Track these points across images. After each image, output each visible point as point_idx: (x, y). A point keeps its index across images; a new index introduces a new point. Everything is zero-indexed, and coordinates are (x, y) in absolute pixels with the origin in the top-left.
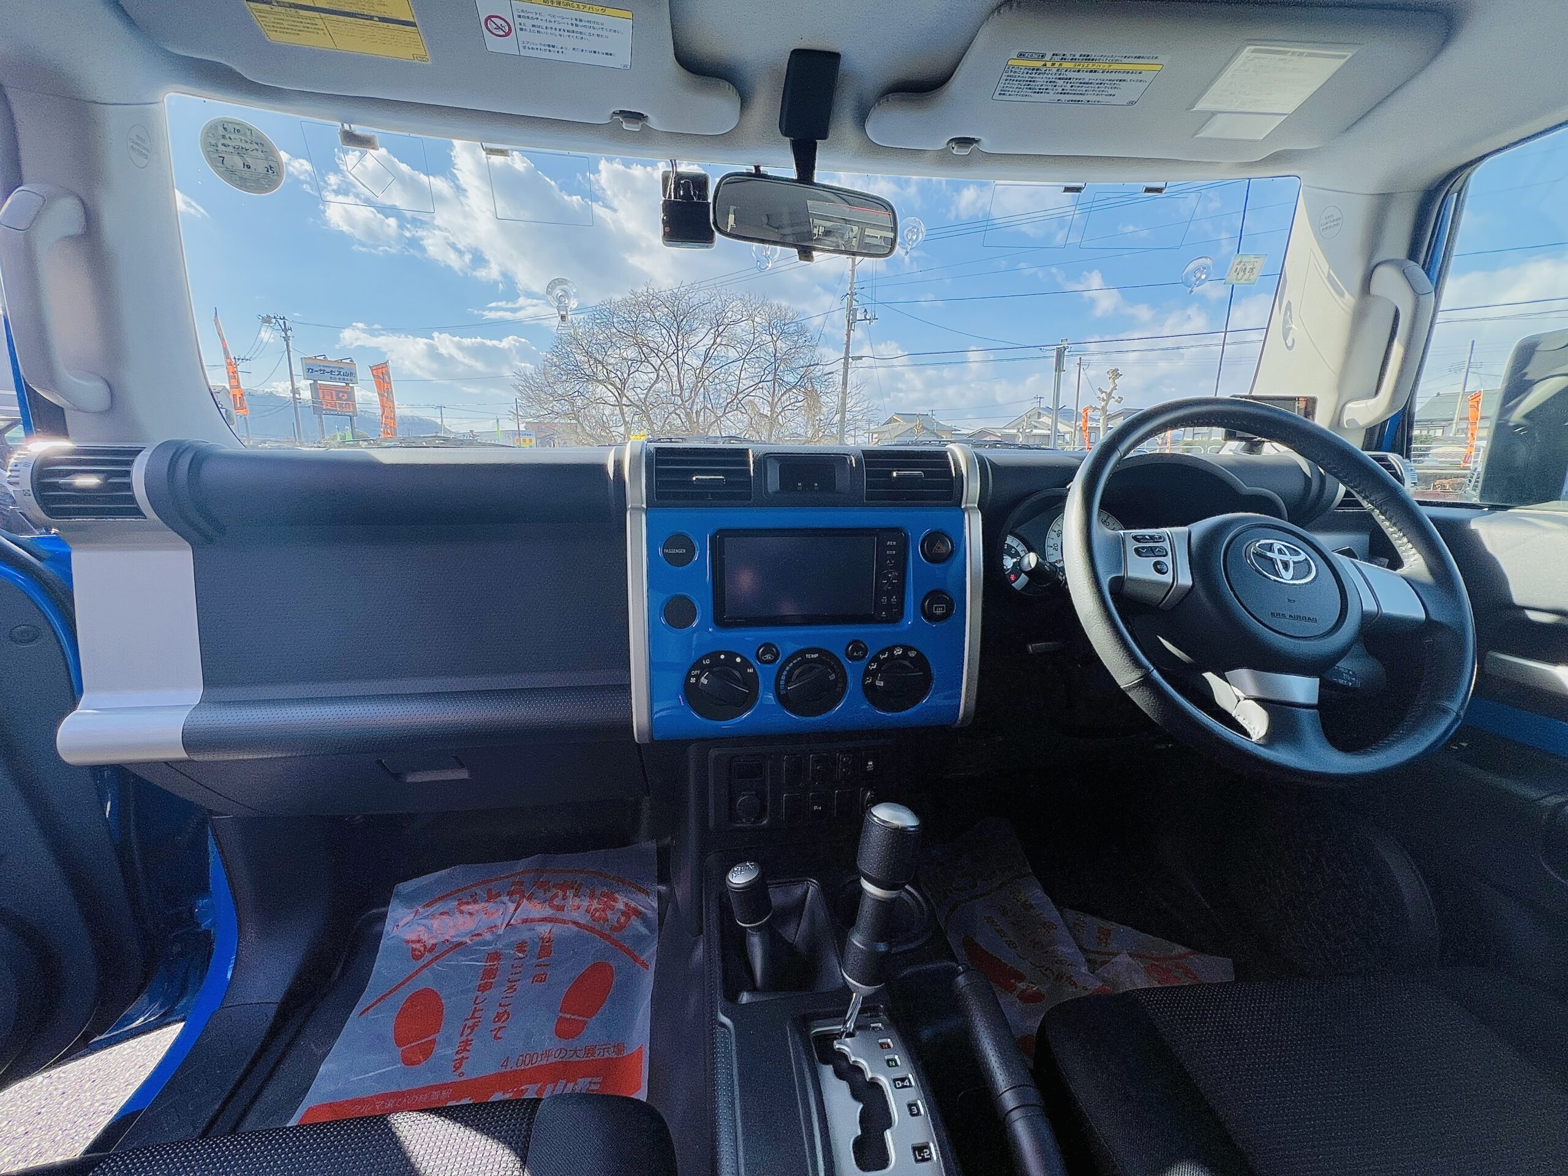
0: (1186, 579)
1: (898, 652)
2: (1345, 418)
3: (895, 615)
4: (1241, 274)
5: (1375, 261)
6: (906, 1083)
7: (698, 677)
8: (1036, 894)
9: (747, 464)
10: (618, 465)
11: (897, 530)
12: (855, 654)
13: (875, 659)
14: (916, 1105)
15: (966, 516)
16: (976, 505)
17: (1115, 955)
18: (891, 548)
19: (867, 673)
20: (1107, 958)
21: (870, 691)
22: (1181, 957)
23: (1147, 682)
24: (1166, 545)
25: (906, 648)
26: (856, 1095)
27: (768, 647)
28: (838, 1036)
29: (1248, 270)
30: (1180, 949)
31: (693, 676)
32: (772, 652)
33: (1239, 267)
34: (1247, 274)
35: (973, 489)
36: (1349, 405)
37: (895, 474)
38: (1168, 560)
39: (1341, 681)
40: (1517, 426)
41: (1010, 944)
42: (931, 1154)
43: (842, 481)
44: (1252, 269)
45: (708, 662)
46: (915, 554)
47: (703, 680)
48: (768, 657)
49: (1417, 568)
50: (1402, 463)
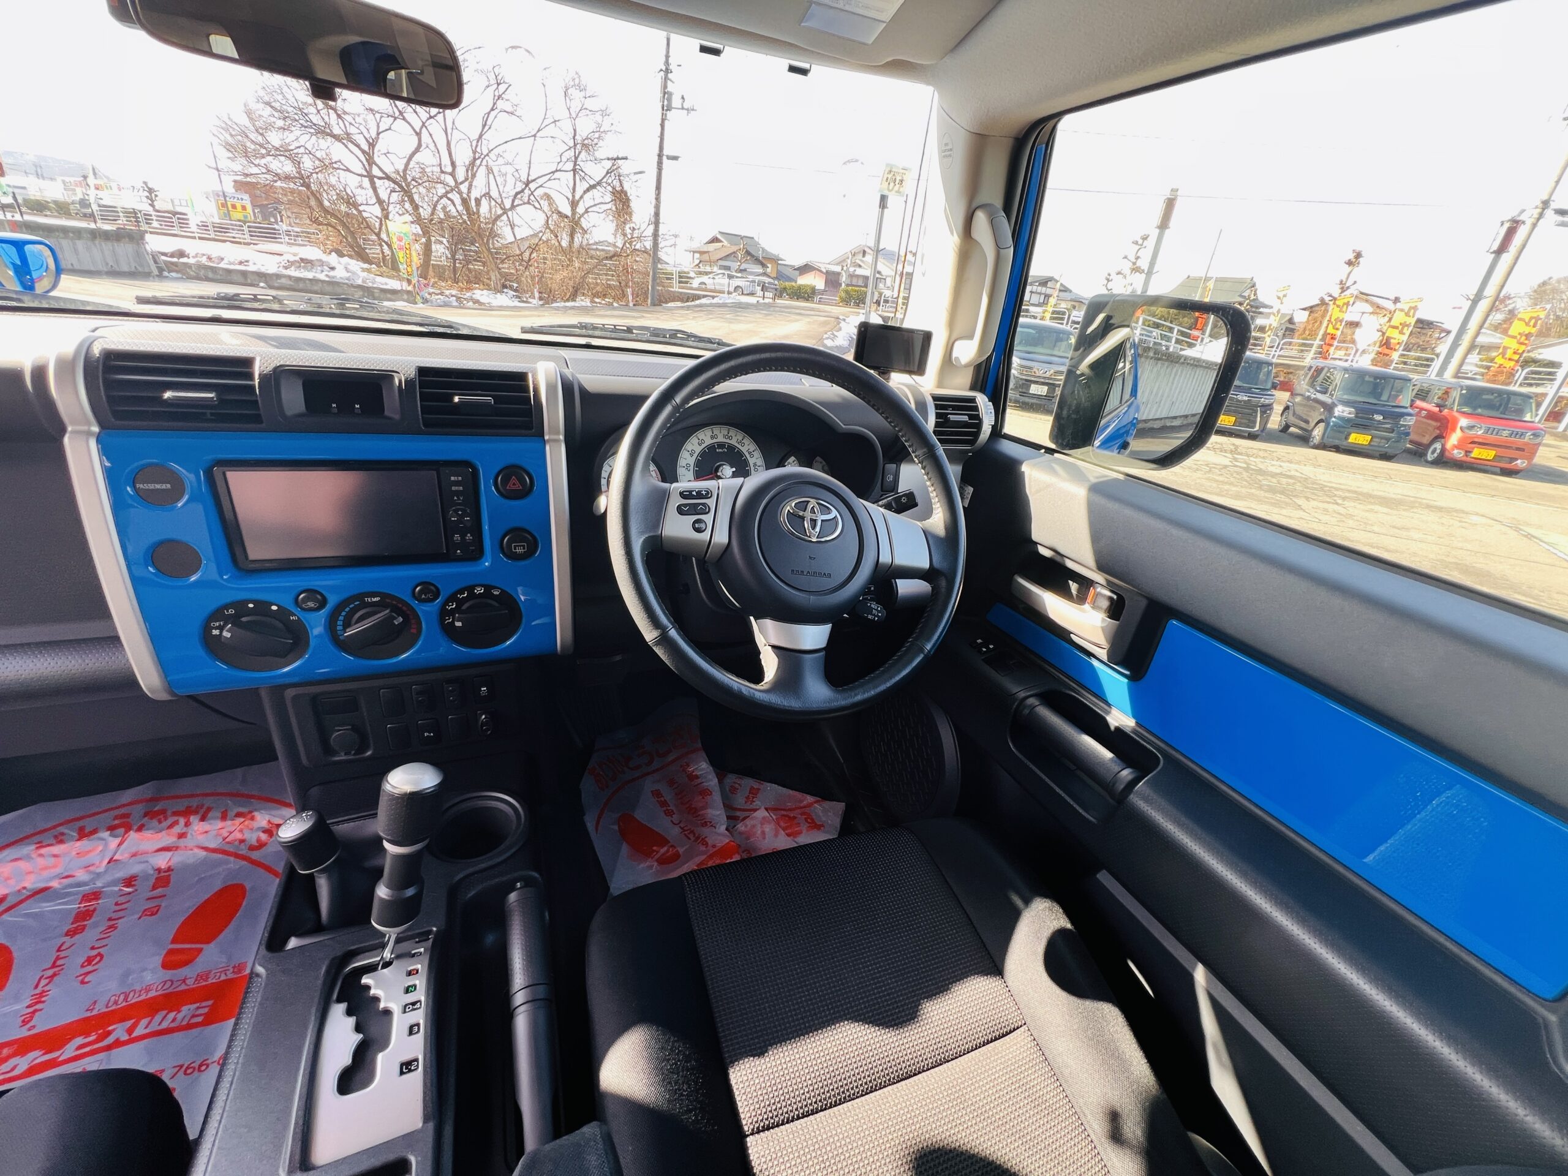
0: (721, 537)
1: (479, 590)
2: (954, 354)
3: (475, 553)
4: (892, 184)
5: (974, 205)
6: (418, 1005)
7: (221, 628)
8: (703, 767)
9: (250, 376)
10: (39, 373)
11: (467, 464)
12: (423, 596)
13: (452, 598)
14: (418, 1025)
15: (548, 448)
16: (562, 437)
17: (755, 810)
18: (457, 483)
19: (443, 613)
20: (747, 814)
21: (449, 631)
22: (810, 805)
23: (664, 639)
24: (711, 502)
25: (488, 588)
26: (358, 1029)
27: (312, 592)
28: (371, 969)
29: (897, 182)
30: (810, 799)
31: (216, 628)
32: (315, 600)
33: (890, 176)
34: (897, 186)
35: (554, 416)
36: (958, 344)
37: (456, 399)
38: (708, 518)
39: (870, 617)
40: (1082, 375)
41: (669, 813)
42: (418, 1066)
43: (392, 406)
45: (231, 611)
46: (488, 491)
47: (227, 634)
48: (311, 604)
49: (938, 521)
50: (986, 406)
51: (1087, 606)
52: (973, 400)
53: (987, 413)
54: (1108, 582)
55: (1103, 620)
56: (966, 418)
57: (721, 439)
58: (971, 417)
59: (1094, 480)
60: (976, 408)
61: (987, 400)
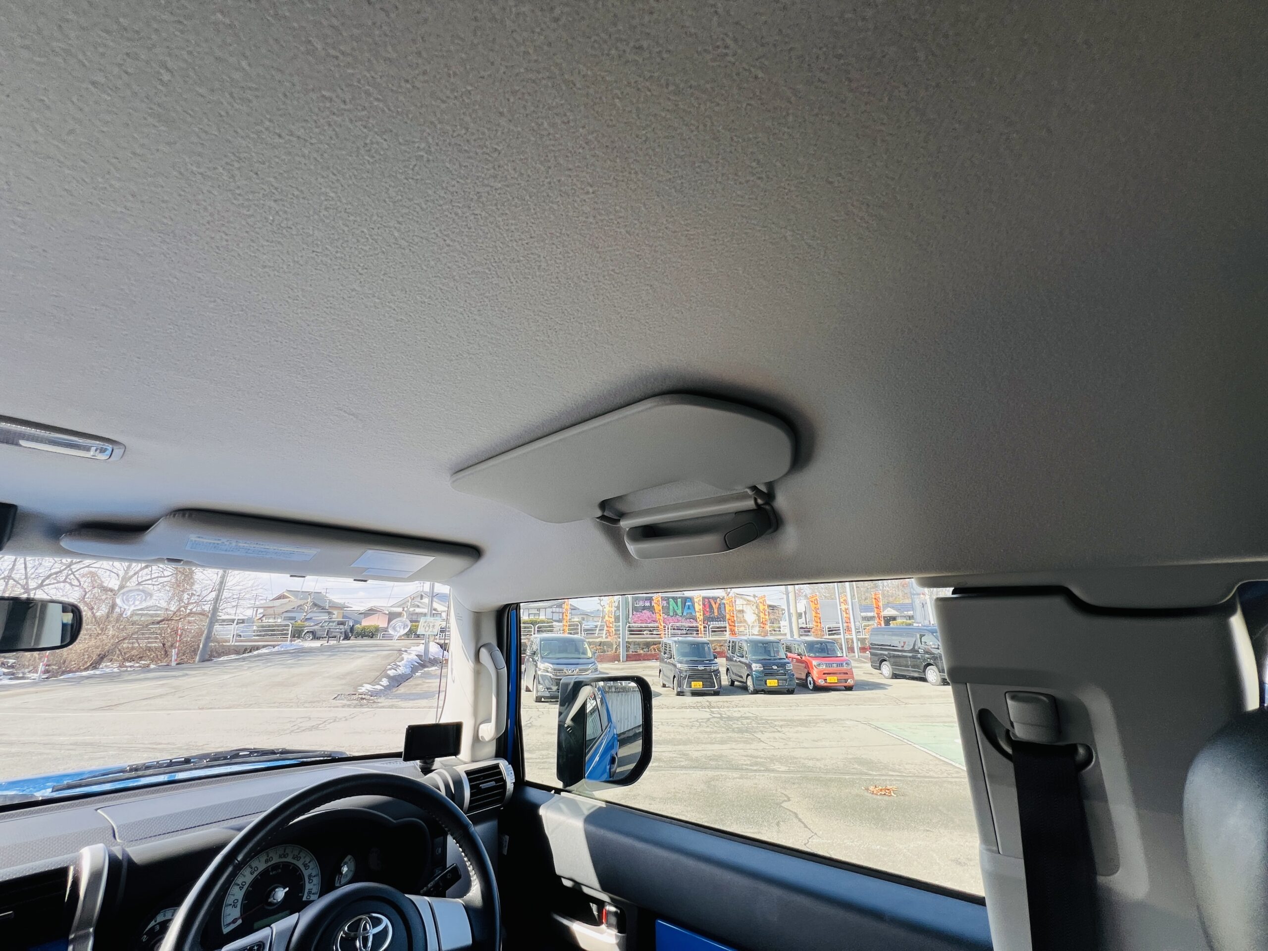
2: (480, 735)
4: (427, 628)
5: (480, 645)
15: (71, 947)
16: (92, 929)
35: (88, 910)
36: (482, 726)
40: (568, 727)
44: (434, 626)
49: (475, 892)
50: (507, 769)
51: (603, 927)
52: (496, 767)
53: (508, 775)
54: (611, 899)
55: (617, 936)
56: (493, 783)
57: (276, 860)
58: (497, 781)
59: (587, 813)
60: (500, 773)
61: (507, 763)
